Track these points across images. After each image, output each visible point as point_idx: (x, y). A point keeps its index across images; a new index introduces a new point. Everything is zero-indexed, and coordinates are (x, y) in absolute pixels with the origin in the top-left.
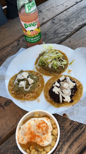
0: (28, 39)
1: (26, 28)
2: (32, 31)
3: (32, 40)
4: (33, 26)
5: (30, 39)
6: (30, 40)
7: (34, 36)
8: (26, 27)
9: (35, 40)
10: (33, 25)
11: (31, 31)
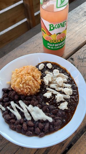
0: (51, 45)
1: (51, 30)
2: (60, 33)
3: (56, 47)
4: (62, 27)
5: (53, 45)
6: (54, 47)
7: (60, 40)
8: (52, 28)
9: (60, 46)
10: (62, 25)
11: (57, 34)
